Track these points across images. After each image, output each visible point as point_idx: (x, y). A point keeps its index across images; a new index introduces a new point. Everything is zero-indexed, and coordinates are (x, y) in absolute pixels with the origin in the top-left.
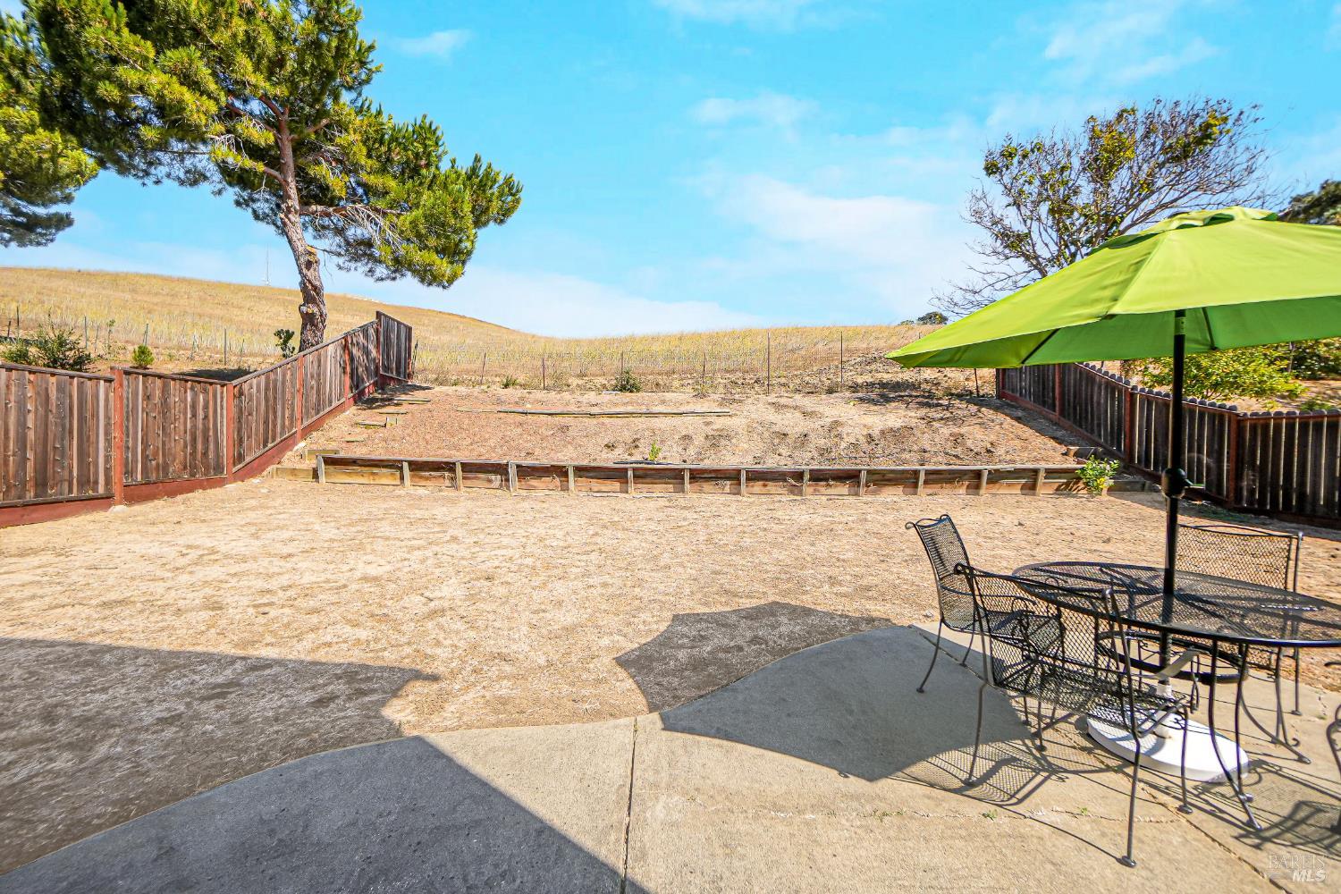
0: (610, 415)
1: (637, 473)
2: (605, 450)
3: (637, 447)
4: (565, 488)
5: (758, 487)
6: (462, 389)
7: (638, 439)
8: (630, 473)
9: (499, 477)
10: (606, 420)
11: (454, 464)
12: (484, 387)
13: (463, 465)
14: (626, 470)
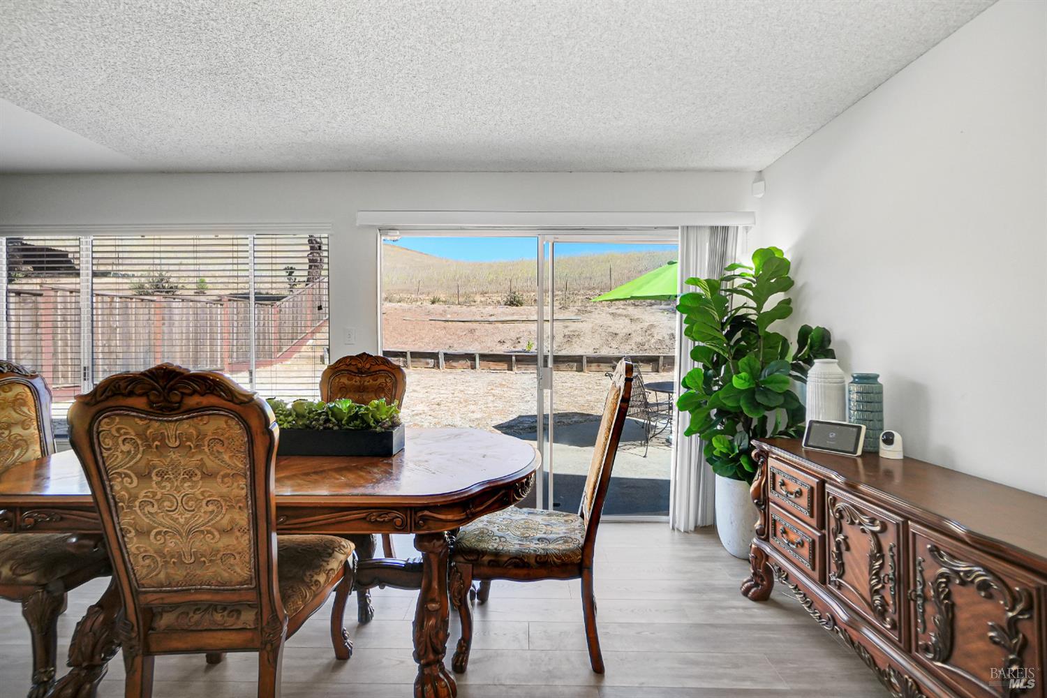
0: (503, 322)
1: (518, 358)
2: (499, 345)
3: (519, 342)
4: (473, 367)
5: (594, 366)
6: (404, 305)
7: (520, 338)
8: (514, 358)
9: (433, 360)
10: (500, 325)
11: (406, 353)
12: (419, 303)
13: (411, 353)
14: (511, 356)
